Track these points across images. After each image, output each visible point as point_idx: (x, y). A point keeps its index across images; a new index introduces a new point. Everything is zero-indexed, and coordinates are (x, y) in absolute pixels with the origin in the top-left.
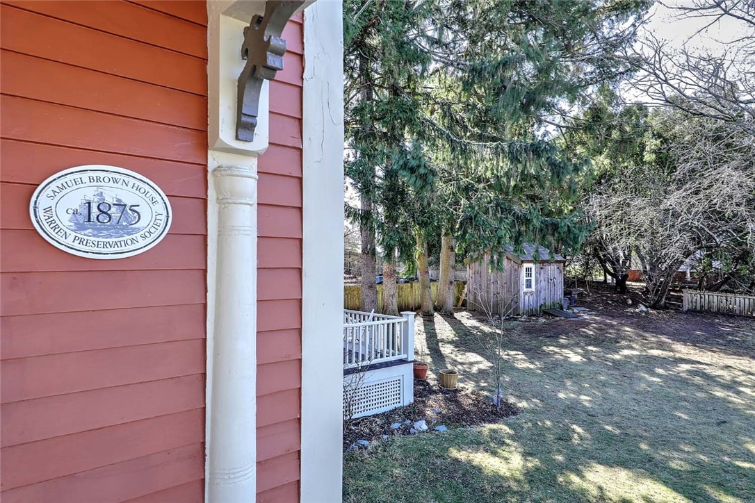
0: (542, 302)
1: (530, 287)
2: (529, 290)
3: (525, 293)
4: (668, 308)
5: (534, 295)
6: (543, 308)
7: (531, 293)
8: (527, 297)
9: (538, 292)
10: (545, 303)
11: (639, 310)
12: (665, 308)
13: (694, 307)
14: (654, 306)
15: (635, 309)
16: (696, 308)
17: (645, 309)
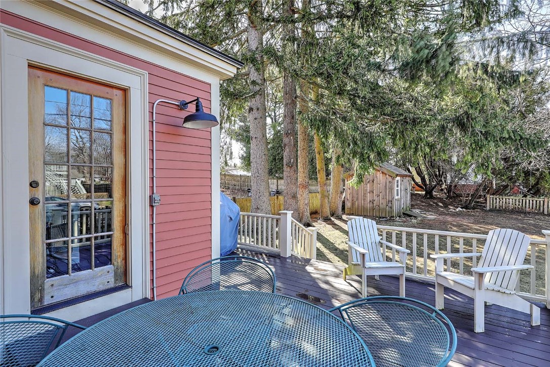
1: (398, 195)
4: (476, 208)
5: (400, 201)
6: (403, 210)
8: (397, 203)
10: (404, 207)
11: (457, 210)
12: (474, 208)
13: (494, 207)
14: (466, 207)
15: (454, 209)
16: (496, 207)
17: (461, 210)
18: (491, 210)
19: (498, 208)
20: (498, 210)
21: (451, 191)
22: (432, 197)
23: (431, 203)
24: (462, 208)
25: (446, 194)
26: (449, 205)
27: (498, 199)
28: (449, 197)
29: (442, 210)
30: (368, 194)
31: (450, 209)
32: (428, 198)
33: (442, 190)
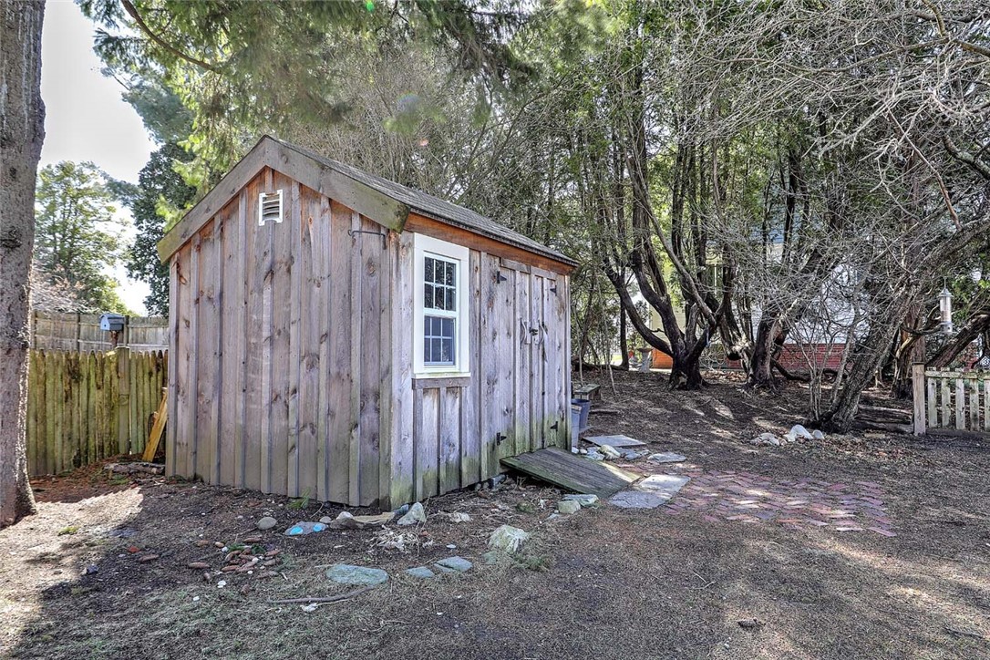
0: (500, 425)
1: (450, 356)
2: (442, 370)
3: (424, 387)
4: (867, 428)
5: (467, 392)
6: (503, 451)
7: (454, 387)
8: (429, 405)
9: (484, 380)
10: (511, 431)
11: (791, 436)
12: (860, 427)
13: (946, 422)
14: (825, 423)
15: (779, 435)
16: (953, 422)
17: (806, 434)
18: (931, 437)
19: (961, 424)
20: (965, 437)
21: (764, 358)
22: (696, 383)
23: (689, 406)
24: (810, 426)
25: (746, 370)
26: (758, 411)
27: (960, 384)
28: (758, 381)
29: (728, 434)
30: (266, 352)
31: (760, 430)
32: (683, 387)
33: (734, 356)
